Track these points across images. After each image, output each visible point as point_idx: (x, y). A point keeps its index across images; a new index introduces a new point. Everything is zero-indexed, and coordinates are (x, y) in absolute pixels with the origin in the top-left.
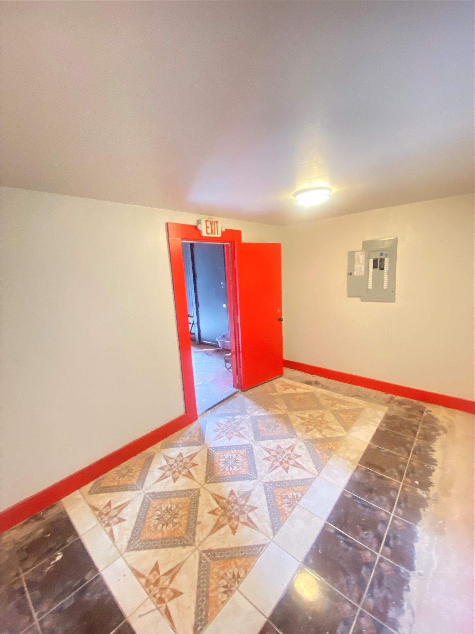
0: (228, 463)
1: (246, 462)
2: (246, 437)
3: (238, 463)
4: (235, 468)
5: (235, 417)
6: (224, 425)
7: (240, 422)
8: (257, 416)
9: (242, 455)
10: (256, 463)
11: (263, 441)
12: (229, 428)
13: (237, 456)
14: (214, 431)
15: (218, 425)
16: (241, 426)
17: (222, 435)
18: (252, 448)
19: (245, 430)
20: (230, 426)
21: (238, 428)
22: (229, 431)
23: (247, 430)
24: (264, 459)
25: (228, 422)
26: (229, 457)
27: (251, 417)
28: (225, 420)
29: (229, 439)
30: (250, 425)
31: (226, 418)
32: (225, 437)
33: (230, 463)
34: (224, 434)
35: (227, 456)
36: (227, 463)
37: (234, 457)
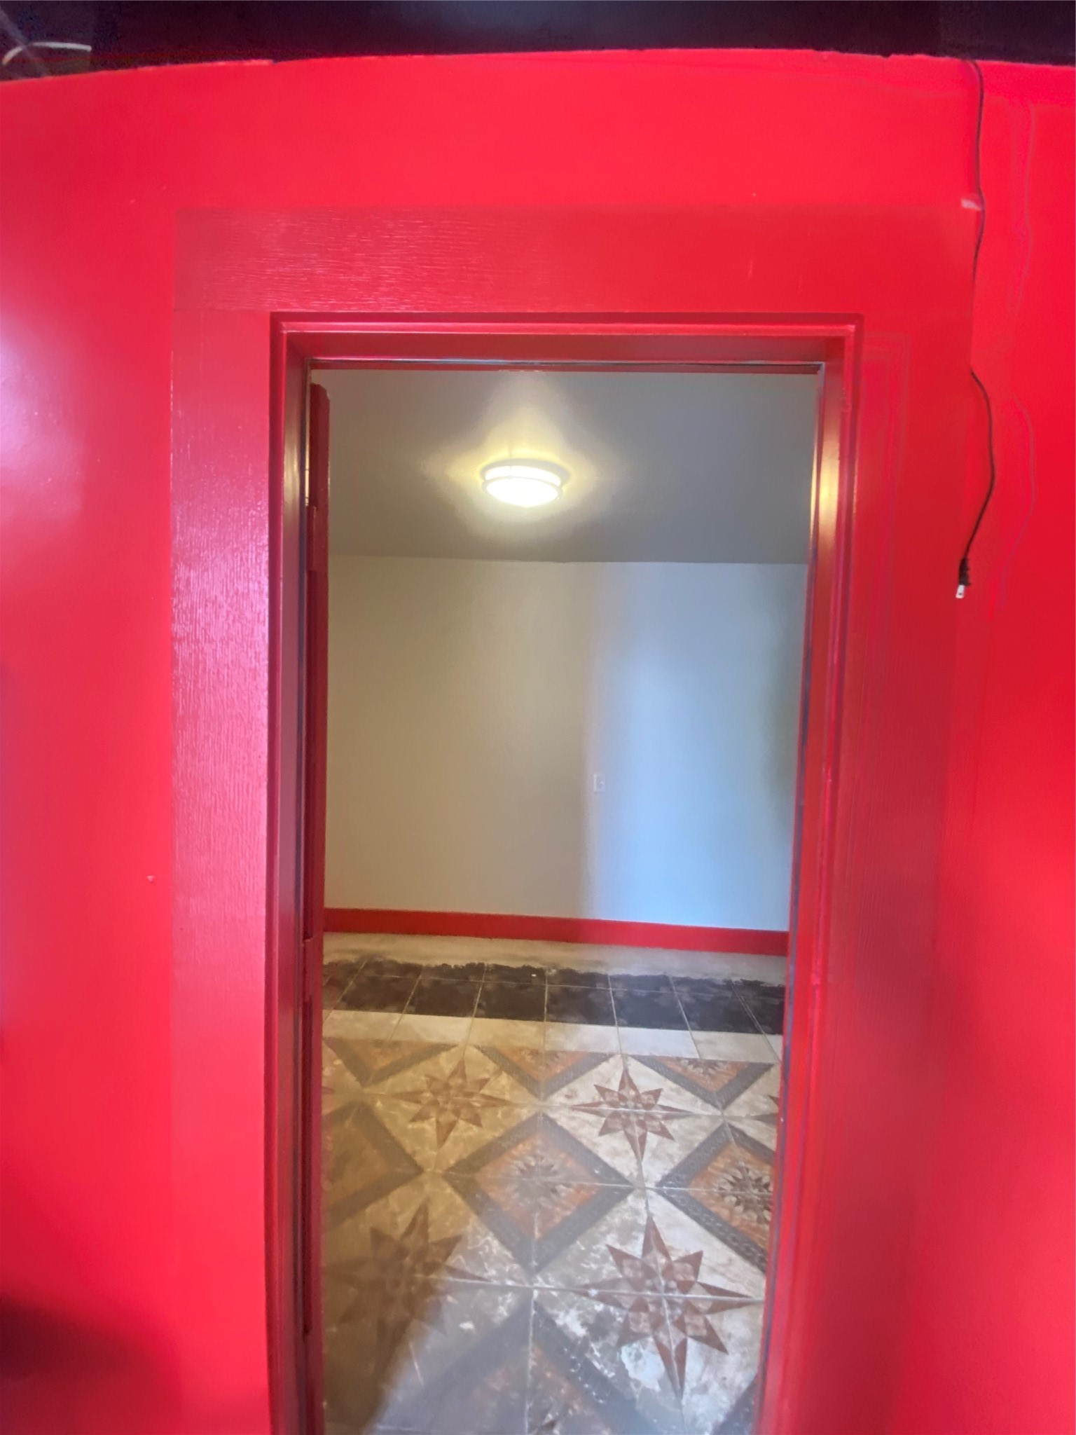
0: (759, 1196)
1: (716, 1164)
2: (643, 1221)
3: (734, 1177)
4: (755, 1174)
5: (580, 1331)
6: (656, 1338)
7: (593, 1292)
8: (514, 1255)
9: (709, 1185)
10: (696, 1145)
11: (619, 1169)
12: (658, 1304)
13: (723, 1196)
14: (722, 1348)
15: (682, 1361)
16: (609, 1269)
17: (709, 1296)
18: (665, 1180)
19: (617, 1246)
20: (646, 1309)
21: (628, 1272)
22: (668, 1289)
23: (612, 1240)
24: (670, 1137)
25: (628, 1336)
26: (746, 1209)
27: (531, 1273)
28: (629, 1365)
29: (695, 1260)
30: (580, 1245)
31: (621, 1369)
32: (706, 1277)
33: (756, 1191)
34: (695, 1294)
35: (749, 1216)
36: (762, 1197)
37: (734, 1199)
